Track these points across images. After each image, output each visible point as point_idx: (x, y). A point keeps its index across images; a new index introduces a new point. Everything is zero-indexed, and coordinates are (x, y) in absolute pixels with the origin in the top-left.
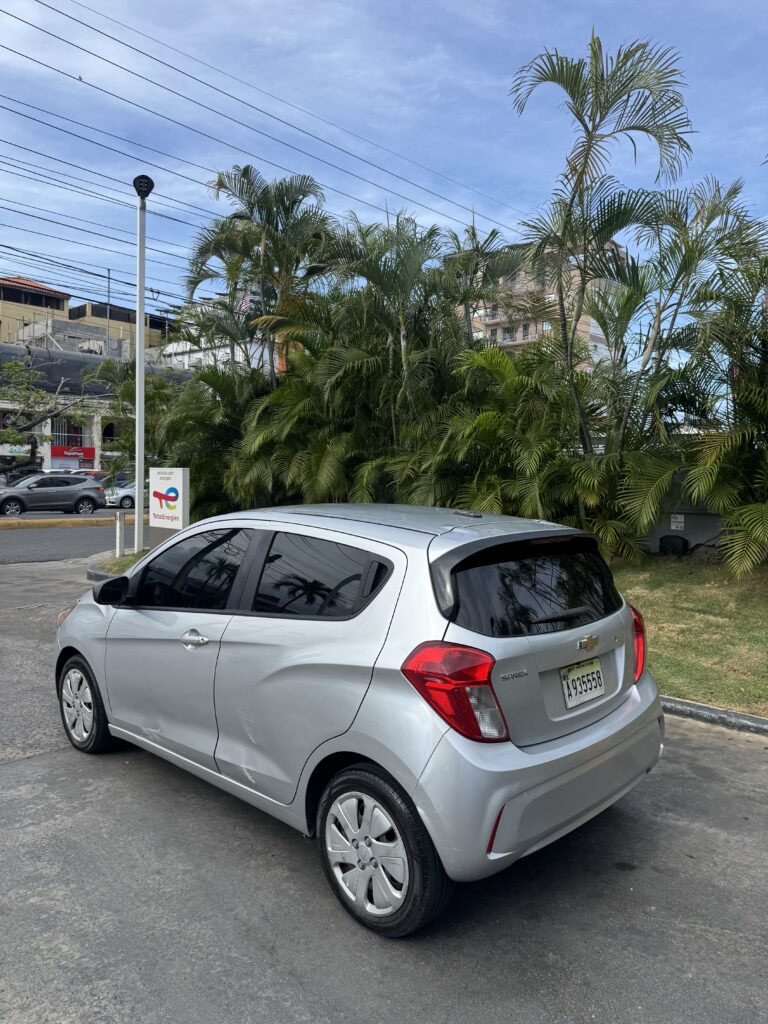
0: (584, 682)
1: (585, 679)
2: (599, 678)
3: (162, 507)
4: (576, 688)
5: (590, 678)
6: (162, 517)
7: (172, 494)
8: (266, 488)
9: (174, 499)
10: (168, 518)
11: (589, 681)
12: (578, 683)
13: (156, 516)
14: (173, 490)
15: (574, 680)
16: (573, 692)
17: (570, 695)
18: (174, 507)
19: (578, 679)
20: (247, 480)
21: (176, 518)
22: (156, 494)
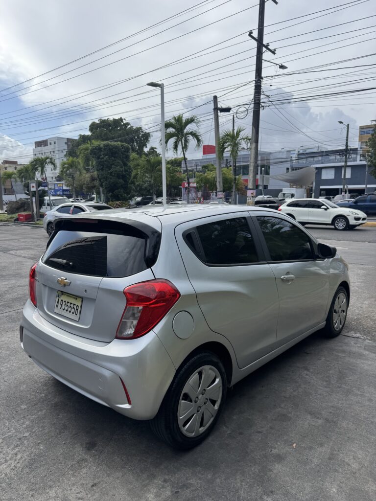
0: (67, 306)
1: (69, 304)
2: (77, 310)
4: (62, 305)
5: (72, 306)
11: (70, 307)
12: (64, 303)
15: (62, 300)
16: (60, 306)
17: (57, 306)
19: (65, 301)
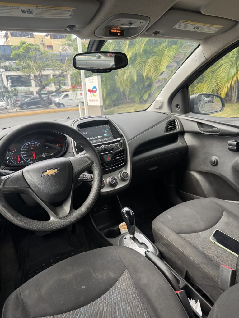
3: (91, 96)
6: (92, 100)
7: (95, 89)
8: (134, 79)
9: (95, 92)
10: (94, 100)
13: (90, 101)
14: (95, 87)
18: (96, 95)
20: (125, 77)
21: (97, 100)
22: (89, 91)
